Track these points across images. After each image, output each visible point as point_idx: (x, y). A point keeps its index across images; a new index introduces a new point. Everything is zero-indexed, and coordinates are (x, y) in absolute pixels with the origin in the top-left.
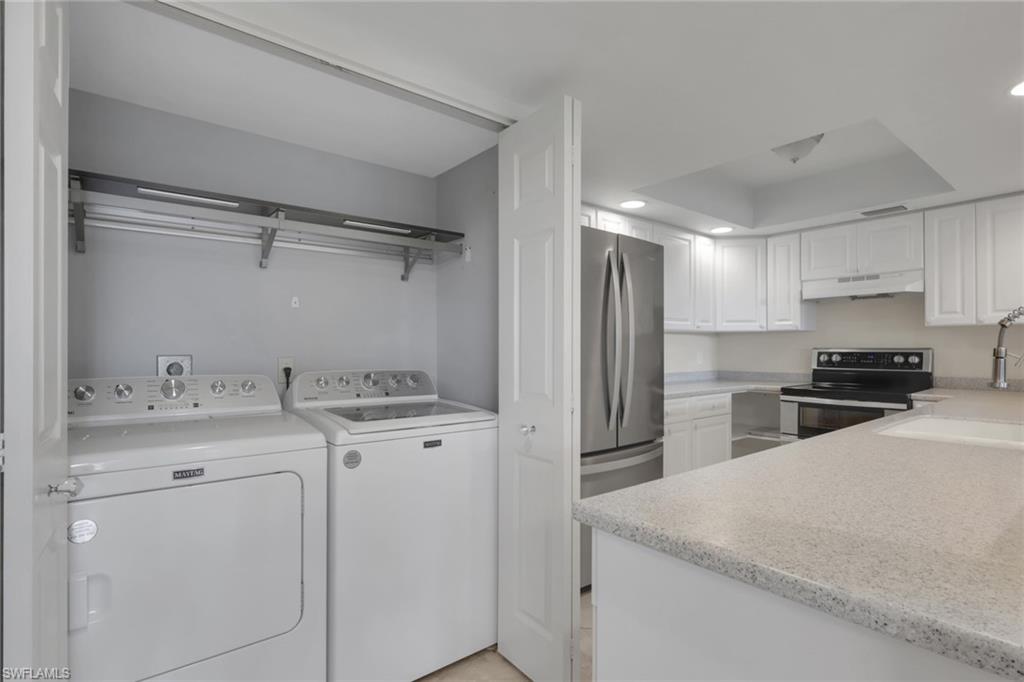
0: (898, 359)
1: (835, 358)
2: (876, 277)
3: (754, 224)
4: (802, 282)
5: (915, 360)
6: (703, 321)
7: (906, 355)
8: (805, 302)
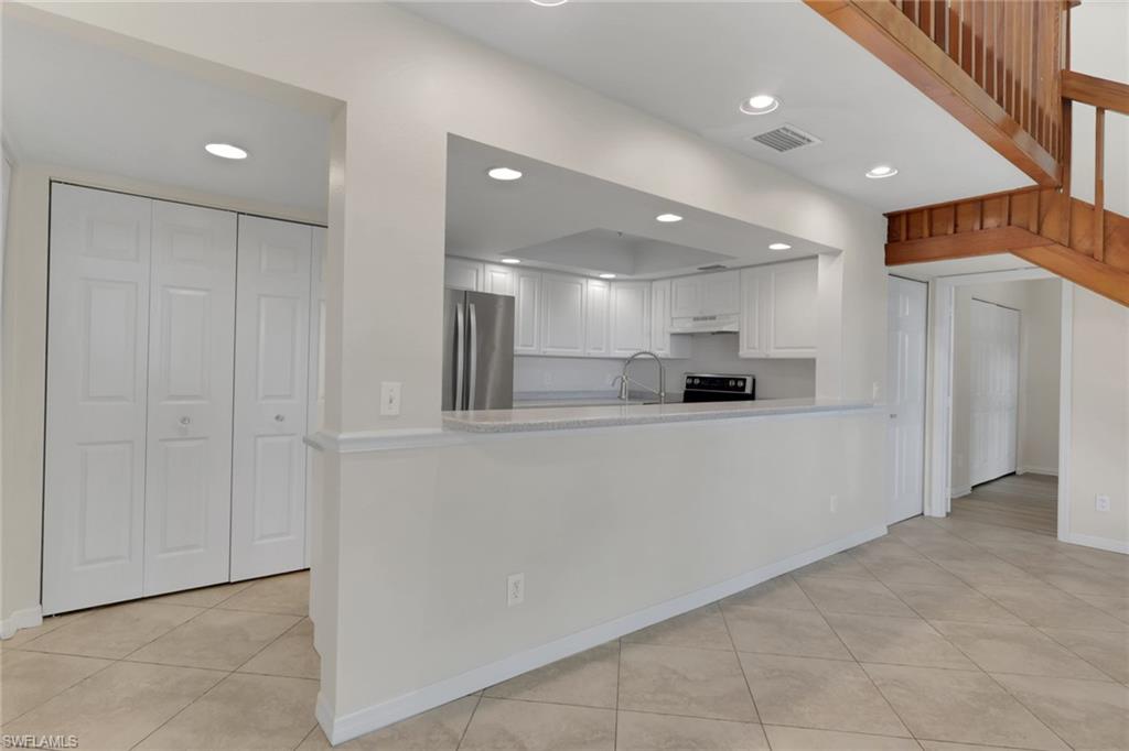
0: (732, 383)
1: (697, 381)
2: (713, 318)
3: (633, 273)
4: (672, 319)
5: (740, 384)
6: (595, 349)
7: (736, 380)
8: (673, 335)
